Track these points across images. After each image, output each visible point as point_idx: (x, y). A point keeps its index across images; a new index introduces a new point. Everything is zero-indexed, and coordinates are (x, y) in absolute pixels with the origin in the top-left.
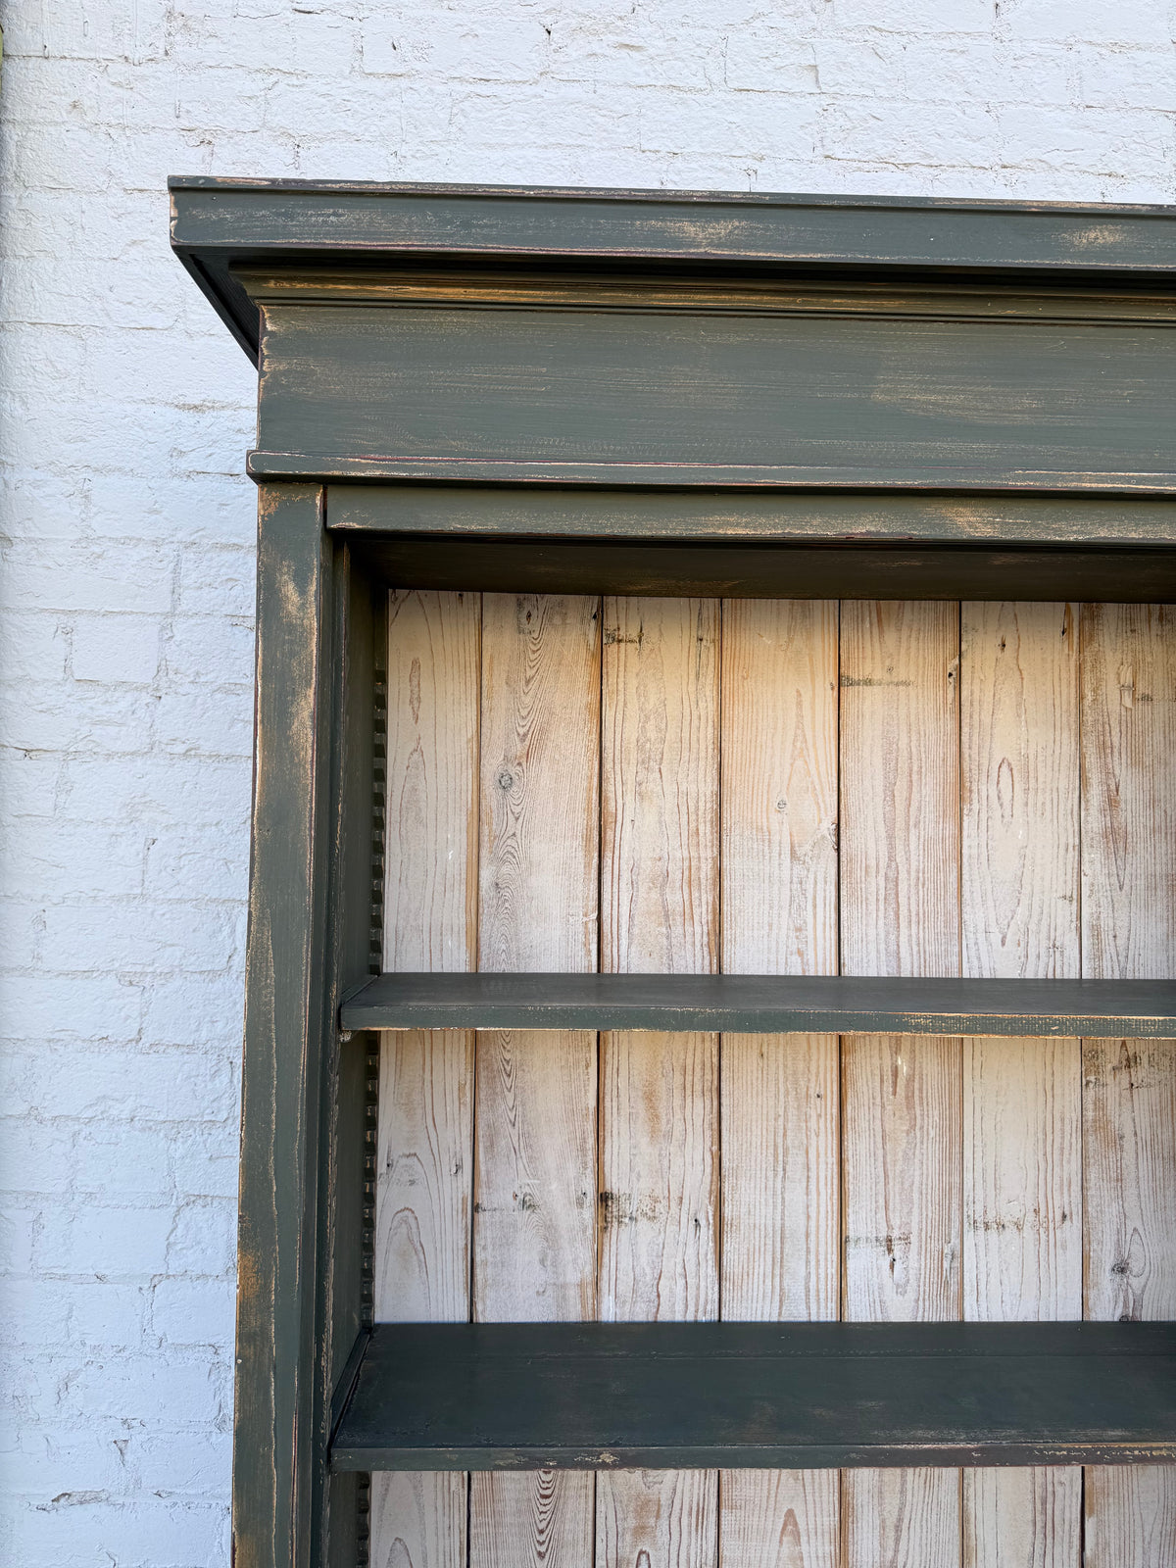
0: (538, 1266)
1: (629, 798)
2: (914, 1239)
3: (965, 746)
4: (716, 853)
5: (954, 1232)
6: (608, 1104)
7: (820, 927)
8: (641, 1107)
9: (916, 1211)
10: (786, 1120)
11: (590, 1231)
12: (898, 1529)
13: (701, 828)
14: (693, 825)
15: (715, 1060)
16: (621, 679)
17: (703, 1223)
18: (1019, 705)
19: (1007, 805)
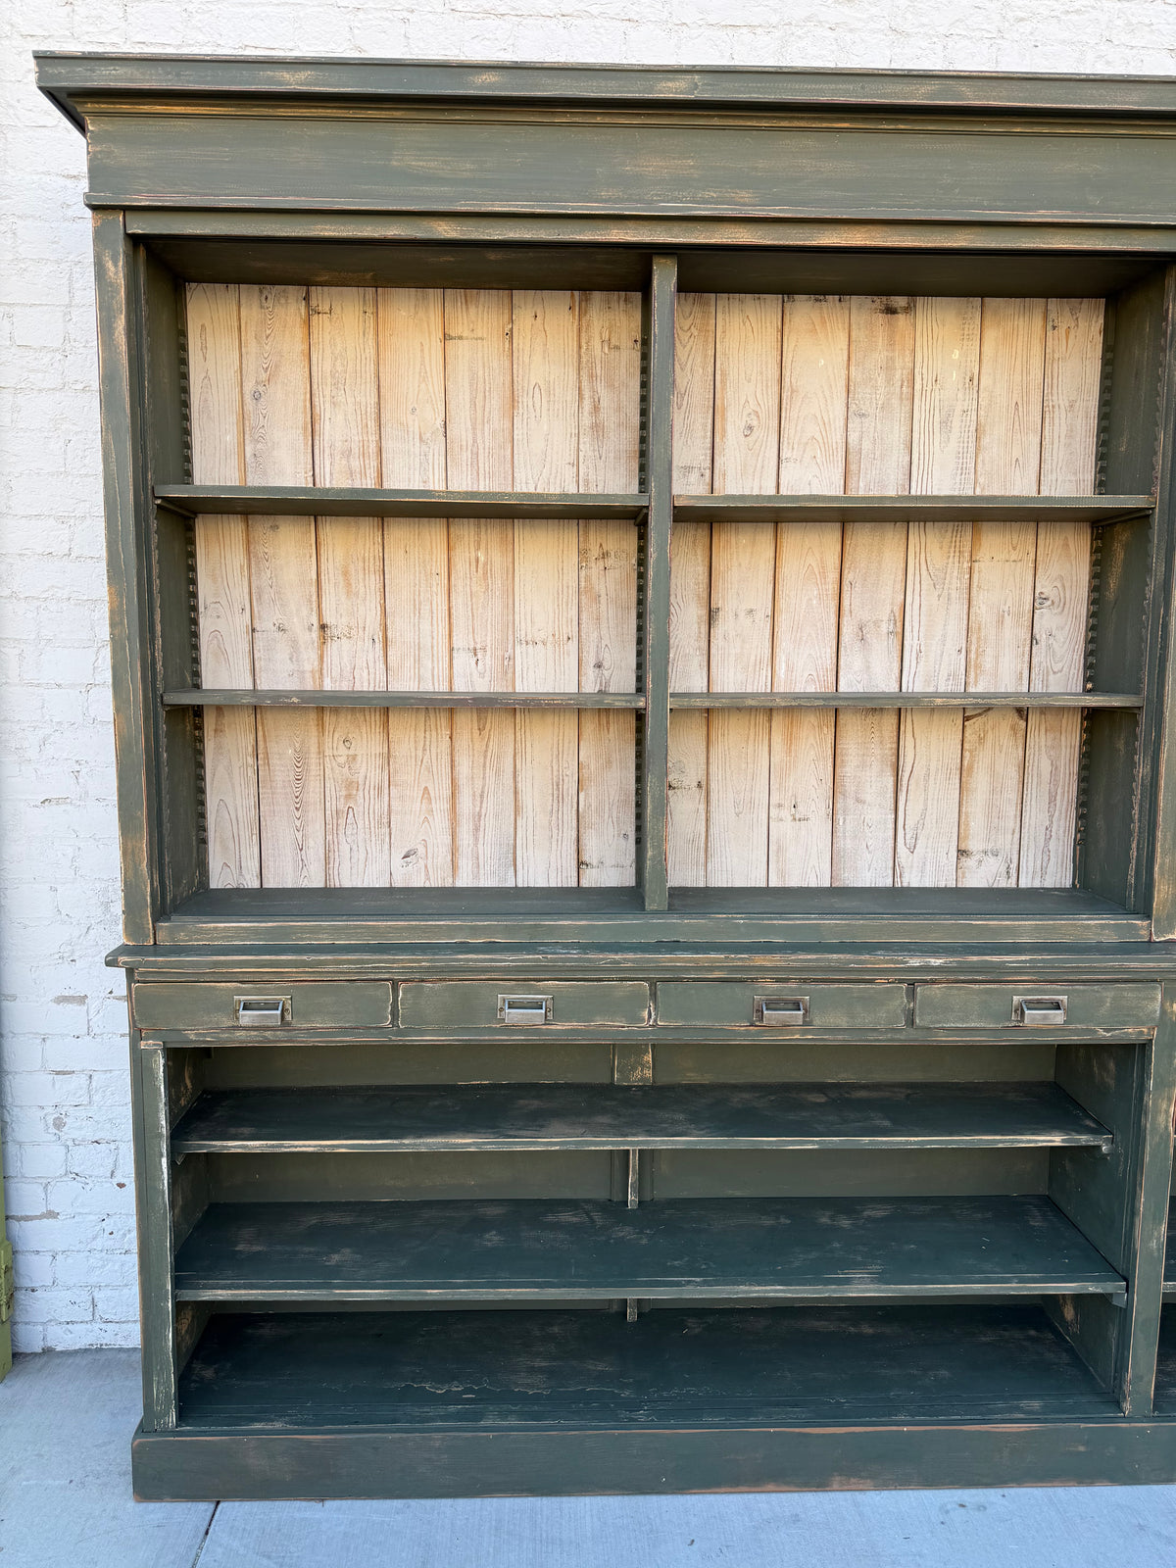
0: (289, 661)
1: (327, 405)
2: (488, 649)
3: (515, 376)
4: (378, 438)
5: (510, 646)
6: (323, 577)
7: (436, 481)
8: (341, 579)
9: (489, 634)
10: (420, 586)
11: (316, 644)
12: (482, 796)
13: (369, 423)
14: (364, 421)
15: (381, 554)
16: (321, 335)
17: (377, 640)
18: (544, 351)
19: (538, 410)
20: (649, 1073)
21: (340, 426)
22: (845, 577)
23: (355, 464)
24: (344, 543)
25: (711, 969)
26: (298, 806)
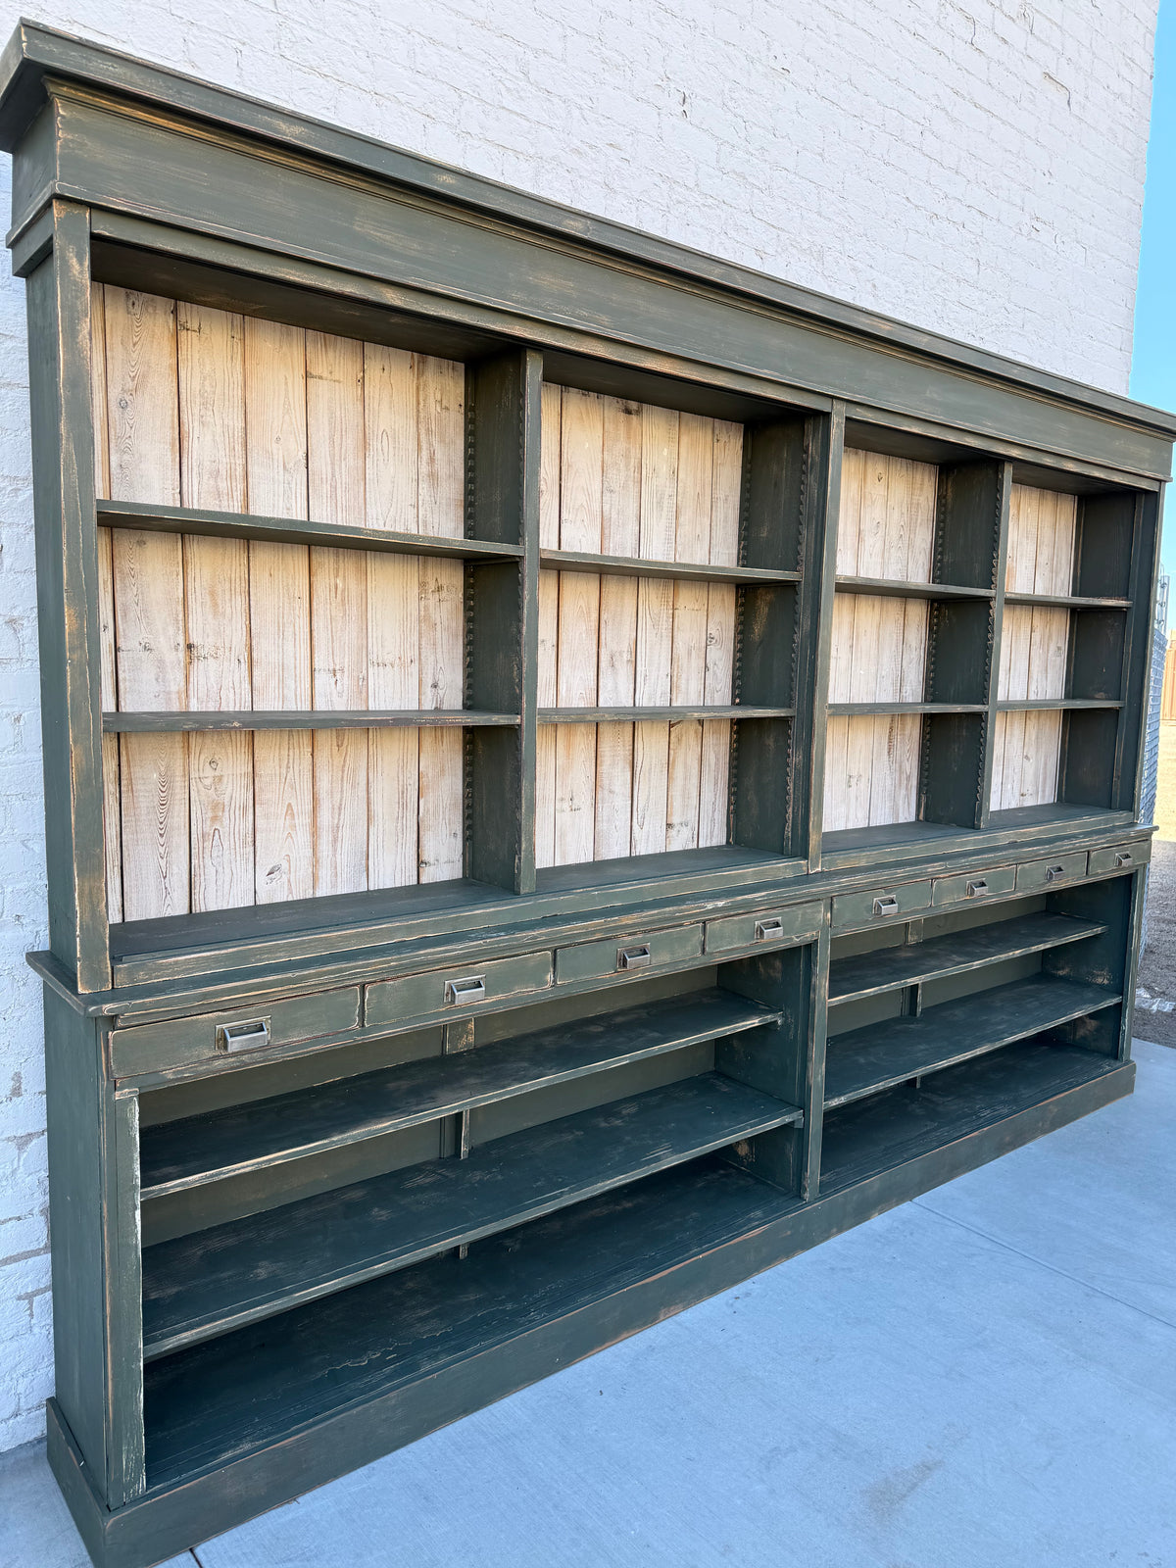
0: (155, 682)
1: (196, 424)
2: (346, 670)
3: (367, 420)
4: (244, 462)
5: (364, 667)
6: (190, 597)
7: (299, 509)
8: (208, 598)
9: (347, 656)
10: (283, 608)
11: (182, 664)
12: (340, 809)
13: (236, 447)
14: (232, 444)
15: (247, 576)
16: (189, 353)
17: (242, 661)
18: (391, 402)
19: (386, 454)
20: (471, 1039)
21: (208, 444)
22: (602, 617)
23: (223, 485)
24: (211, 563)
25: (593, 933)
26: (162, 832)
